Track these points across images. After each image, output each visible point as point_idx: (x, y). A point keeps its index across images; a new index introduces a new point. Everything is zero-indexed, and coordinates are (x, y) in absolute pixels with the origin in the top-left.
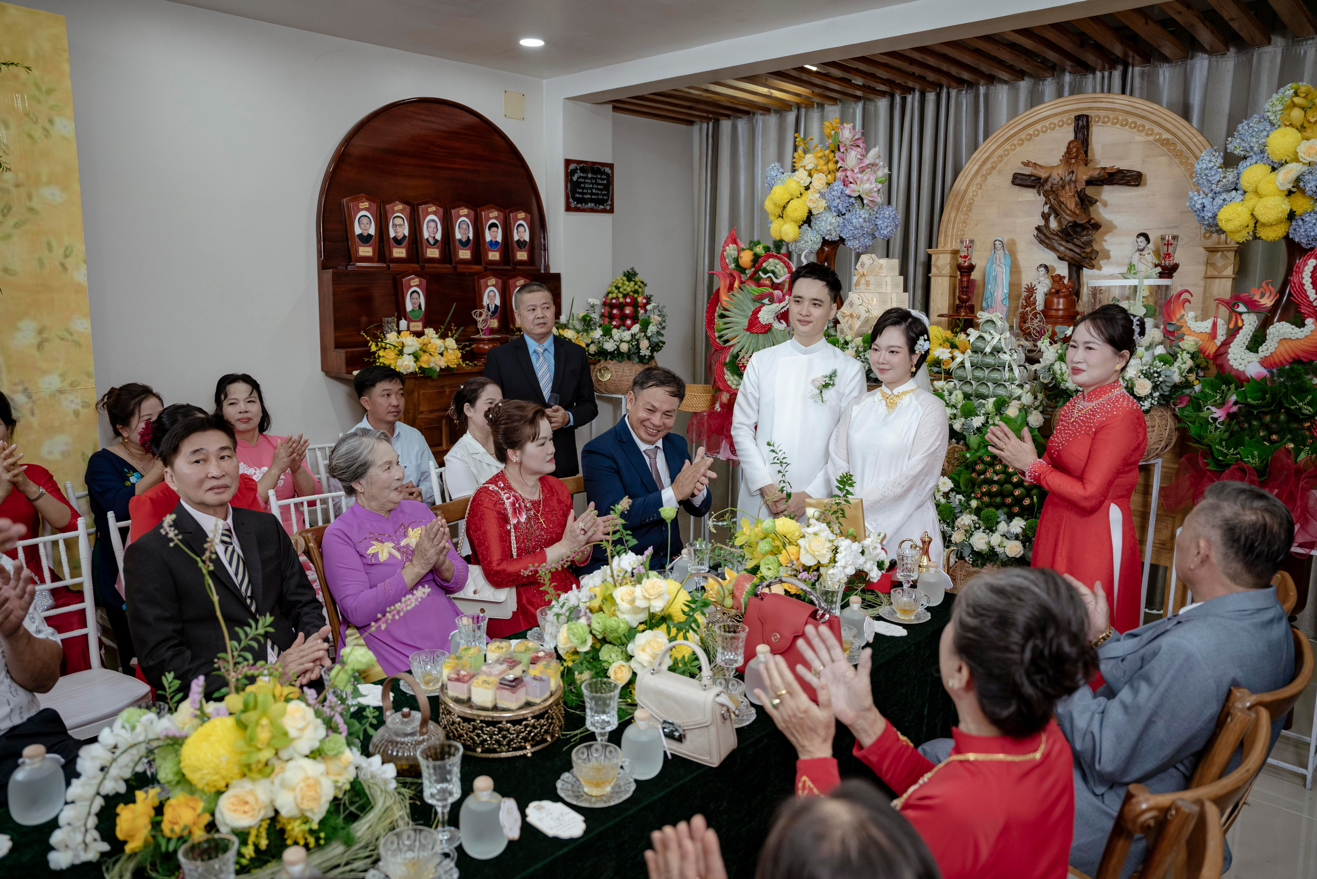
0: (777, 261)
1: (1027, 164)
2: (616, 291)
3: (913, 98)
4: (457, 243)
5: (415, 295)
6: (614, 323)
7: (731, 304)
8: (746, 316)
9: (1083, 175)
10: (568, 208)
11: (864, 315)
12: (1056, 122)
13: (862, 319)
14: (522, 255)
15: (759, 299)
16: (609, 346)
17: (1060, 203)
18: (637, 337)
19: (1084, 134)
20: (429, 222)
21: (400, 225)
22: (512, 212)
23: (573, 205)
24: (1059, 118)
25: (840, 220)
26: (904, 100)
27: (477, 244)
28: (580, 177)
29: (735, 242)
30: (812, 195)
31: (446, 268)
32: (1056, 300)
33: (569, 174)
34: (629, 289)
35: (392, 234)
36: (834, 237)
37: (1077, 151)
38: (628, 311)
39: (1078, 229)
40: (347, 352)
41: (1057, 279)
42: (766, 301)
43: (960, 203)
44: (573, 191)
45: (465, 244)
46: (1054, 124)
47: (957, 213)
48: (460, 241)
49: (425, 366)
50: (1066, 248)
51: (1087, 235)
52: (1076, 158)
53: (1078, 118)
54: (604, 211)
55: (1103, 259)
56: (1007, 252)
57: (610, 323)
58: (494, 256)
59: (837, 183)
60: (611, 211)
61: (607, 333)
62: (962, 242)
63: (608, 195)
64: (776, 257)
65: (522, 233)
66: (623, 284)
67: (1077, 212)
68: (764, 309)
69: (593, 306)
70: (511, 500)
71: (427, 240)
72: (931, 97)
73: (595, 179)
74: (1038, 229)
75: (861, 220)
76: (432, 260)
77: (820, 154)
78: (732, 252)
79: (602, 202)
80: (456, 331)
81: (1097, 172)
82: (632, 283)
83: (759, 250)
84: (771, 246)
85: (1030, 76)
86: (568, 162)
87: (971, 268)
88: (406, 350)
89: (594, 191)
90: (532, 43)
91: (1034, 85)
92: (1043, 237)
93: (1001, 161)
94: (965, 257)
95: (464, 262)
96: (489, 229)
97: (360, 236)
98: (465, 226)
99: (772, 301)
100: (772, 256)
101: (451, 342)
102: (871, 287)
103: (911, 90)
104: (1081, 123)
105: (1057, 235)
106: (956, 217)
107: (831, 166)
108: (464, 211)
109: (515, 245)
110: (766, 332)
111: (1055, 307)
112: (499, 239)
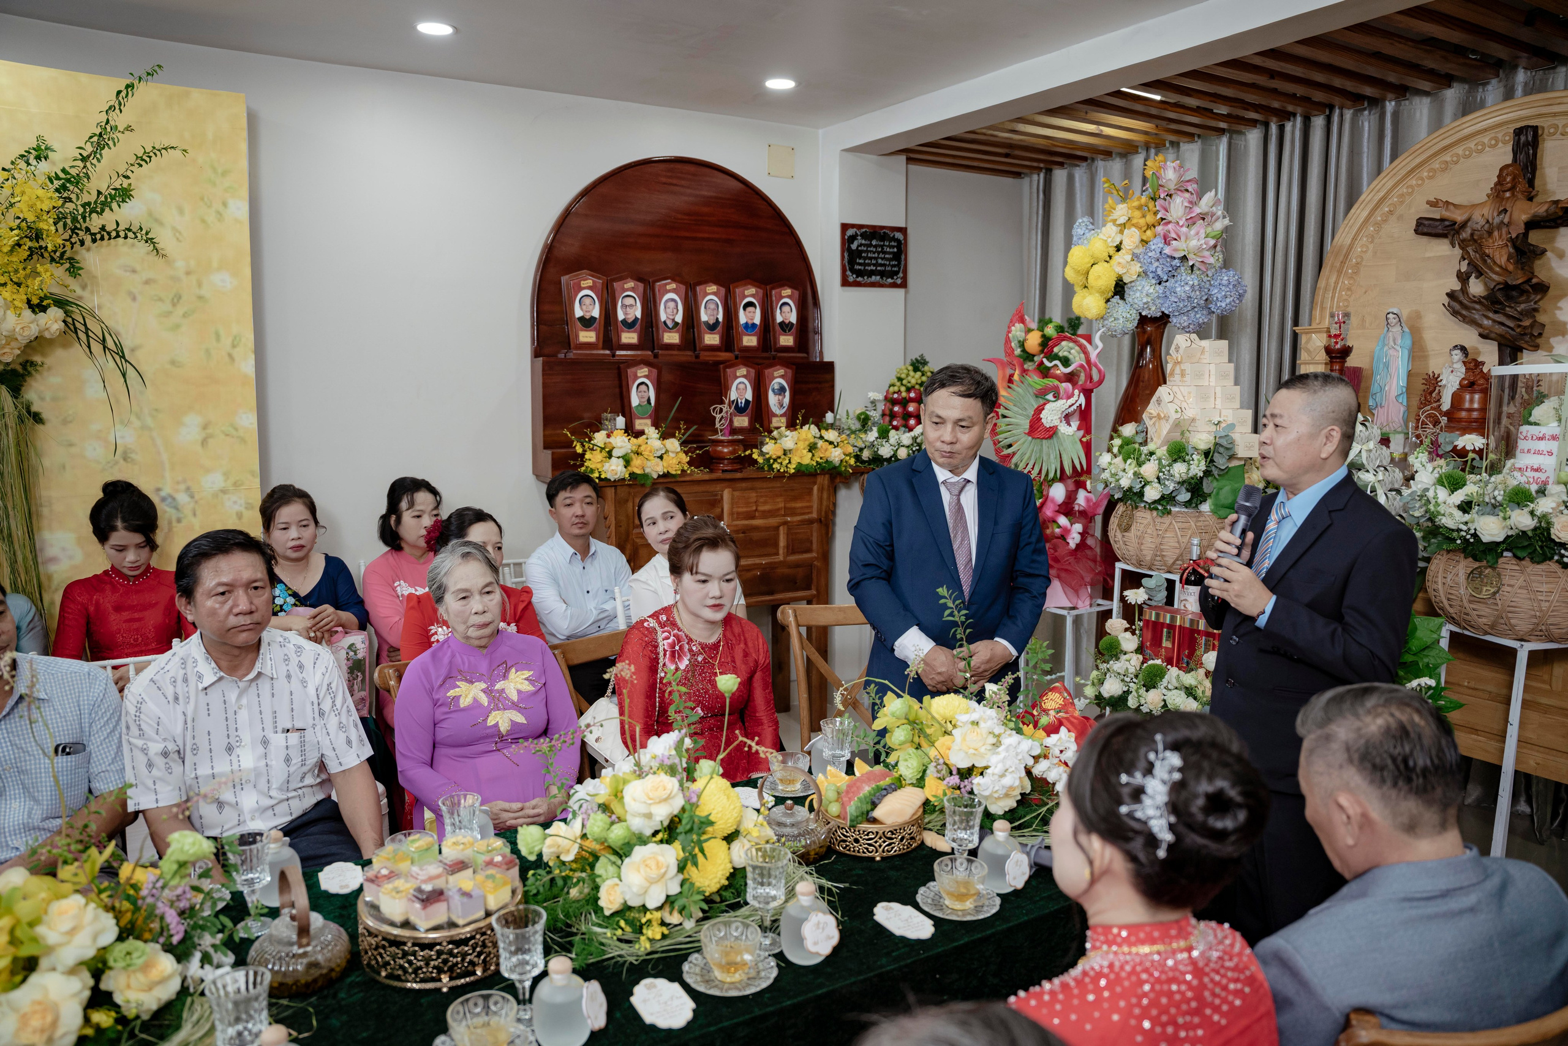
0: (1071, 345)
1: (1434, 204)
2: (898, 384)
3: (1294, 126)
4: (703, 327)
5: (643, 387)
6: (895, 423)
7: (1010, 400)
8: (1027, 416)
9: (1522, 213)
10: (845, 283)
11: (1174, 416)
12: (1486, 140)
13: (1171, 421)
14: (786, 340)
15: (1041, 393)
16: (885, 451)
17: (1484, 256)
18: (918, 440)
19: (1527, 154)
20: (667, 301)
21: (631, 306)
22: (773, 288)
23: (851, 279)
24: (1491, 134)
25: (1160, 288)
26: (1281, 129)
27: (729, 327)
28: (861, 245)
29: (1022, 320)
30: (1123, 257)
31: (687, 356)
32: (1468, 397)
33: (846, 242)
34: (913, 381)
35: (621, 316)
36: (1153, 312)
37: (1514, 179)
38: (911, 408)
39: (1515, 293)
40: (553, 454)
41: (1473, 365)
42: (1050, 397)
43: (1343, 263)
44: (852, 262)
45: (712, 327)
46: (1483, 144)
47: (1338, 277)
48: (706, 323)
49: (638, 471)
50: (1494, 321)
51: (1527, 301)
52: (1512, 189)
53: (1518, 132)
54: (894, 285)
55: (1555, 335)
56: (1406, 330)
57: (891, 422)
58: (750, 341)
59: (1155, 241)
60: (904, 285)
61: (884, 435)
62: (1332, 316)
63: (899, 265)
64: (1070, 339)
65: (788, 314)
66: (908, 375)
67: (1511, 267)
68: (1047, 407)
69: (873, 402)
70: (670, 641)
71: (665, 322)
72: (1318, 122)
73: (882, 246)
74: (1451, 295)
75: (1187, 288)
76: (670, 347)
77: (1136, 204)
78: (1018, 333)
79: (893, 274)
80: (686, 430)
81: (1545, 207)
82: (919, 374)
83: (1050, 331)
84: (1066, 325)
85: (1462, 80)
86: (845, 227)
87: (1346, 351)
88: (614, 453)
89: (880, 261)
90: (780, 84)
91: (1469, 92)
92: (1457, 306)
93: (1402, 203)
94: (1336, 336)
95: (712, 348)
96: (744, 309)
97: (581, 319)
98: (712, 306)
99: (1057, 397)
100: (1065, 338)
101: (673, 444)
102: (1187, 378)
103: (1290, 116)
104: (1523, 138)
105: (1480, 303)
106: (1337, 283)
107: (1150, 219)
108: (713, 288)
109: (778, 328)
110: (1050, 437)
111: (1467, 405)
112: (757, 320)
